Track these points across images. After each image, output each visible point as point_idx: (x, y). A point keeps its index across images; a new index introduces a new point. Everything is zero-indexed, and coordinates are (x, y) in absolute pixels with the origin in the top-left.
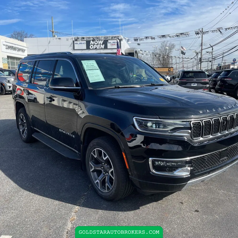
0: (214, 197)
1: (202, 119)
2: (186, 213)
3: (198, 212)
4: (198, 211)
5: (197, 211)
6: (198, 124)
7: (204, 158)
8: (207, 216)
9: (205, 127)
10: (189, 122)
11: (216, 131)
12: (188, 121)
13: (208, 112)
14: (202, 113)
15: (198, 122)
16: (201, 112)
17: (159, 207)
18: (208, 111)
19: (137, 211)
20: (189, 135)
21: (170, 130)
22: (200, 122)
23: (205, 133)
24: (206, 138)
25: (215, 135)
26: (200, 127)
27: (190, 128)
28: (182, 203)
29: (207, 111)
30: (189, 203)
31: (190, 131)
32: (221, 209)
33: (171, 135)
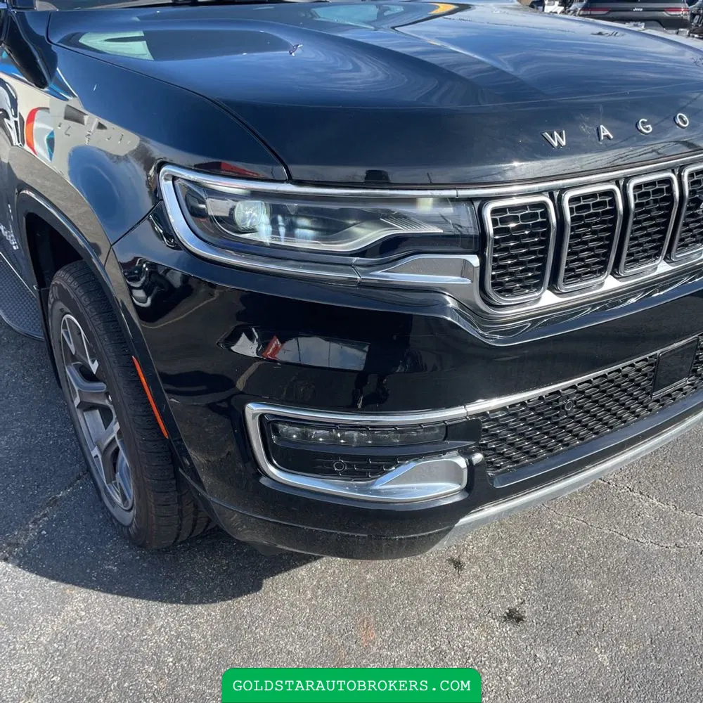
0: (612, 535)
1: (560, 183)
2: (460, 628)
3: (518, 621)
4: (519, 619)
5: (514, 617)
6: (534, 216)
7: (557, 401)
8: (553, 652)
9: (573, 229)
10: (477, 204)
11: (644, 251)
12: (470, 200)
13: (607, 137)
14: (564, 143)
15: (534, 206)
16: (558, 140)
17: (349, 586)
18: (607, 133)
19: (243, 602)
20: (468, 282)
21: (362, 253)
22: (543, 205)
23: (572, 265)
24: (580, 290)
25: (636, 275)
26: (543, 234)
27: (478, 243)
28: (458, 564)
29: (599, 134)
30: (492, 565)
31: (475, 260)
32: (631, 610)
33: (362, 285)
